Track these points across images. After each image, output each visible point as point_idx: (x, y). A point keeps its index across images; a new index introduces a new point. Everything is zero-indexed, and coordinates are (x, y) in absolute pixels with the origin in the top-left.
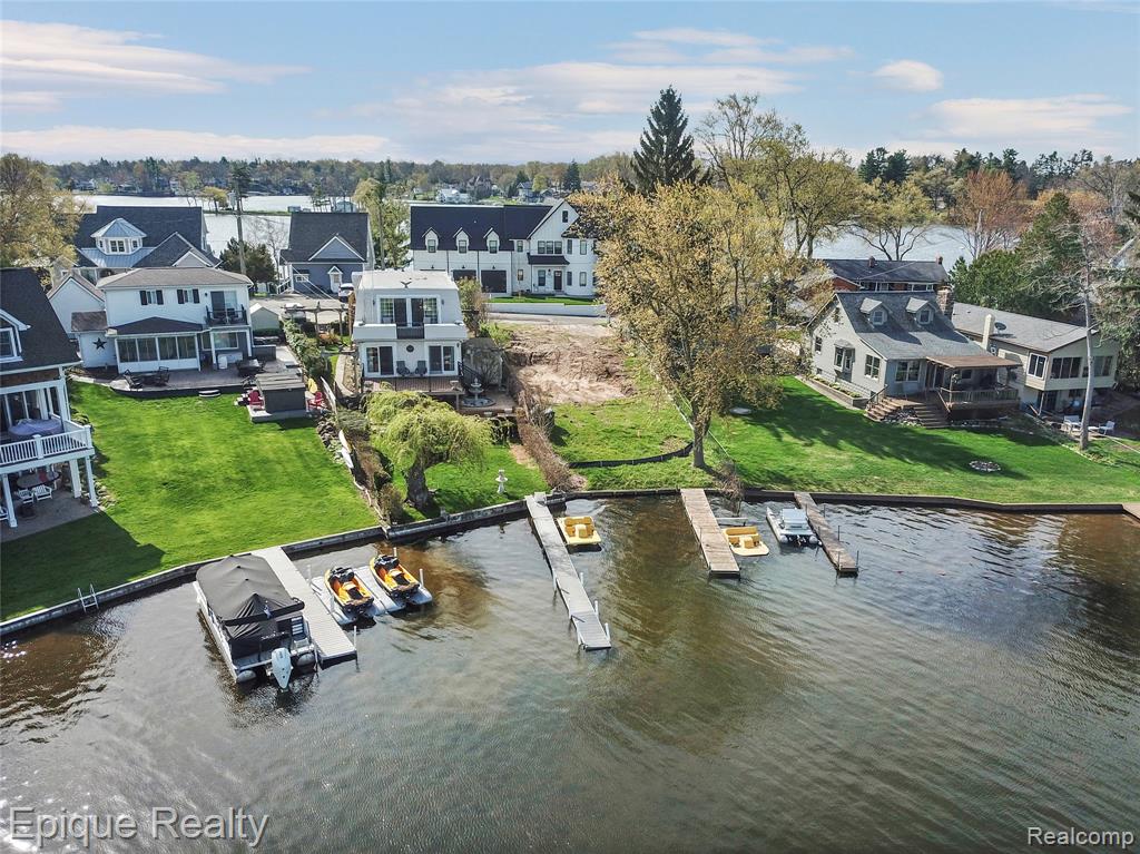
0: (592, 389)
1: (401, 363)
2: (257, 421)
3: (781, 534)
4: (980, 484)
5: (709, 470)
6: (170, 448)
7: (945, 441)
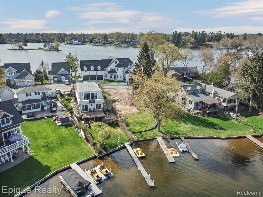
0: (130, 109)
1: (90, 108)
2: (60, 126)
3: (181, 150)
4: (217, 132)
5: (161, 132)
6: (42, 136)
7: (208, 120)
